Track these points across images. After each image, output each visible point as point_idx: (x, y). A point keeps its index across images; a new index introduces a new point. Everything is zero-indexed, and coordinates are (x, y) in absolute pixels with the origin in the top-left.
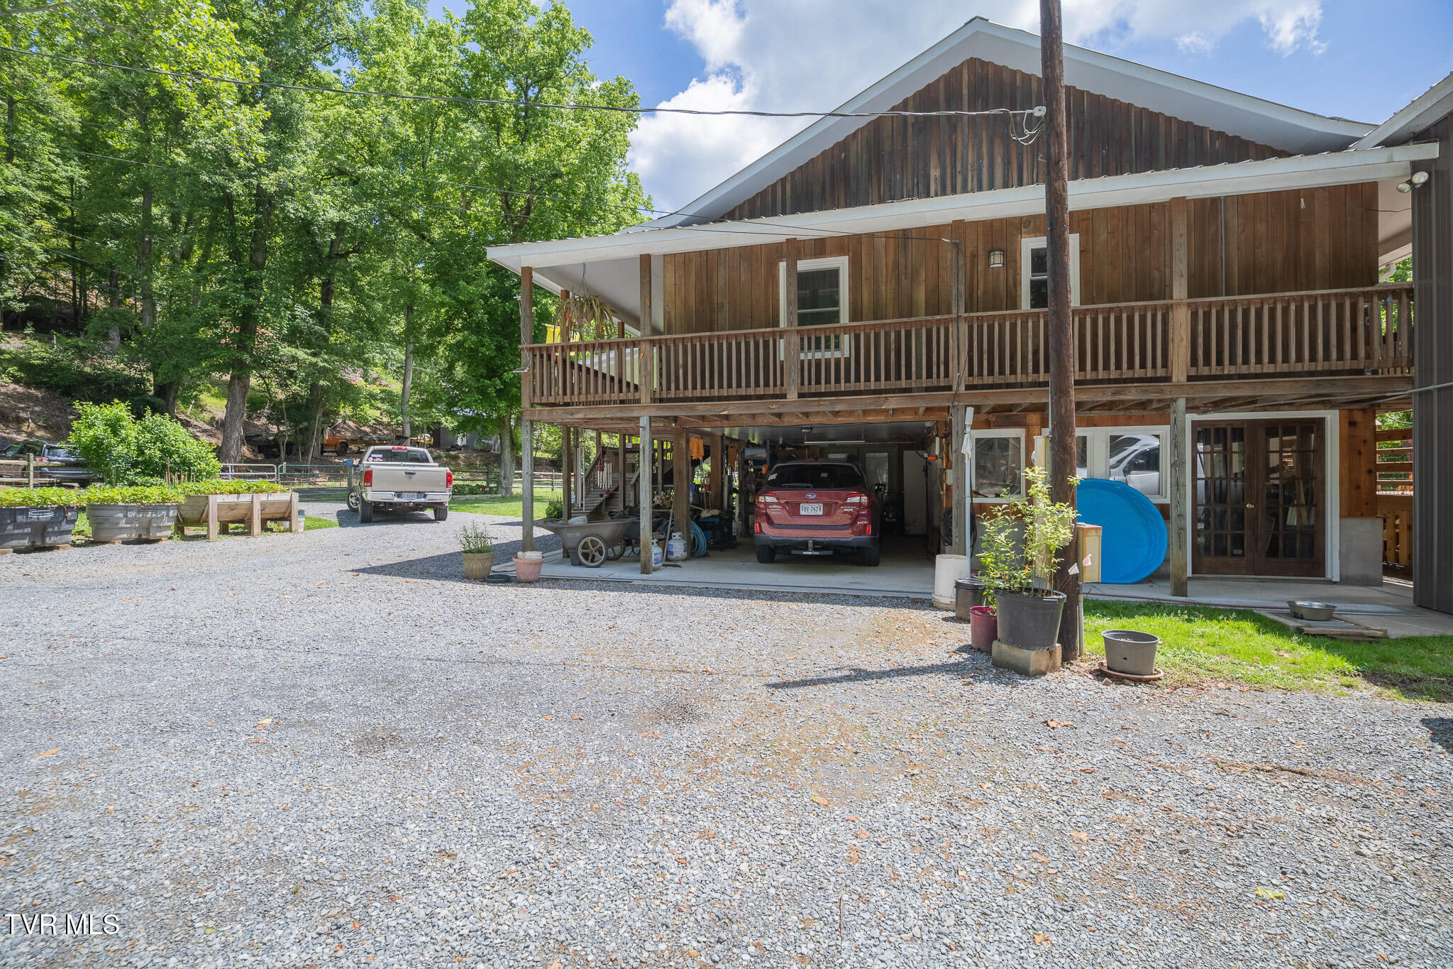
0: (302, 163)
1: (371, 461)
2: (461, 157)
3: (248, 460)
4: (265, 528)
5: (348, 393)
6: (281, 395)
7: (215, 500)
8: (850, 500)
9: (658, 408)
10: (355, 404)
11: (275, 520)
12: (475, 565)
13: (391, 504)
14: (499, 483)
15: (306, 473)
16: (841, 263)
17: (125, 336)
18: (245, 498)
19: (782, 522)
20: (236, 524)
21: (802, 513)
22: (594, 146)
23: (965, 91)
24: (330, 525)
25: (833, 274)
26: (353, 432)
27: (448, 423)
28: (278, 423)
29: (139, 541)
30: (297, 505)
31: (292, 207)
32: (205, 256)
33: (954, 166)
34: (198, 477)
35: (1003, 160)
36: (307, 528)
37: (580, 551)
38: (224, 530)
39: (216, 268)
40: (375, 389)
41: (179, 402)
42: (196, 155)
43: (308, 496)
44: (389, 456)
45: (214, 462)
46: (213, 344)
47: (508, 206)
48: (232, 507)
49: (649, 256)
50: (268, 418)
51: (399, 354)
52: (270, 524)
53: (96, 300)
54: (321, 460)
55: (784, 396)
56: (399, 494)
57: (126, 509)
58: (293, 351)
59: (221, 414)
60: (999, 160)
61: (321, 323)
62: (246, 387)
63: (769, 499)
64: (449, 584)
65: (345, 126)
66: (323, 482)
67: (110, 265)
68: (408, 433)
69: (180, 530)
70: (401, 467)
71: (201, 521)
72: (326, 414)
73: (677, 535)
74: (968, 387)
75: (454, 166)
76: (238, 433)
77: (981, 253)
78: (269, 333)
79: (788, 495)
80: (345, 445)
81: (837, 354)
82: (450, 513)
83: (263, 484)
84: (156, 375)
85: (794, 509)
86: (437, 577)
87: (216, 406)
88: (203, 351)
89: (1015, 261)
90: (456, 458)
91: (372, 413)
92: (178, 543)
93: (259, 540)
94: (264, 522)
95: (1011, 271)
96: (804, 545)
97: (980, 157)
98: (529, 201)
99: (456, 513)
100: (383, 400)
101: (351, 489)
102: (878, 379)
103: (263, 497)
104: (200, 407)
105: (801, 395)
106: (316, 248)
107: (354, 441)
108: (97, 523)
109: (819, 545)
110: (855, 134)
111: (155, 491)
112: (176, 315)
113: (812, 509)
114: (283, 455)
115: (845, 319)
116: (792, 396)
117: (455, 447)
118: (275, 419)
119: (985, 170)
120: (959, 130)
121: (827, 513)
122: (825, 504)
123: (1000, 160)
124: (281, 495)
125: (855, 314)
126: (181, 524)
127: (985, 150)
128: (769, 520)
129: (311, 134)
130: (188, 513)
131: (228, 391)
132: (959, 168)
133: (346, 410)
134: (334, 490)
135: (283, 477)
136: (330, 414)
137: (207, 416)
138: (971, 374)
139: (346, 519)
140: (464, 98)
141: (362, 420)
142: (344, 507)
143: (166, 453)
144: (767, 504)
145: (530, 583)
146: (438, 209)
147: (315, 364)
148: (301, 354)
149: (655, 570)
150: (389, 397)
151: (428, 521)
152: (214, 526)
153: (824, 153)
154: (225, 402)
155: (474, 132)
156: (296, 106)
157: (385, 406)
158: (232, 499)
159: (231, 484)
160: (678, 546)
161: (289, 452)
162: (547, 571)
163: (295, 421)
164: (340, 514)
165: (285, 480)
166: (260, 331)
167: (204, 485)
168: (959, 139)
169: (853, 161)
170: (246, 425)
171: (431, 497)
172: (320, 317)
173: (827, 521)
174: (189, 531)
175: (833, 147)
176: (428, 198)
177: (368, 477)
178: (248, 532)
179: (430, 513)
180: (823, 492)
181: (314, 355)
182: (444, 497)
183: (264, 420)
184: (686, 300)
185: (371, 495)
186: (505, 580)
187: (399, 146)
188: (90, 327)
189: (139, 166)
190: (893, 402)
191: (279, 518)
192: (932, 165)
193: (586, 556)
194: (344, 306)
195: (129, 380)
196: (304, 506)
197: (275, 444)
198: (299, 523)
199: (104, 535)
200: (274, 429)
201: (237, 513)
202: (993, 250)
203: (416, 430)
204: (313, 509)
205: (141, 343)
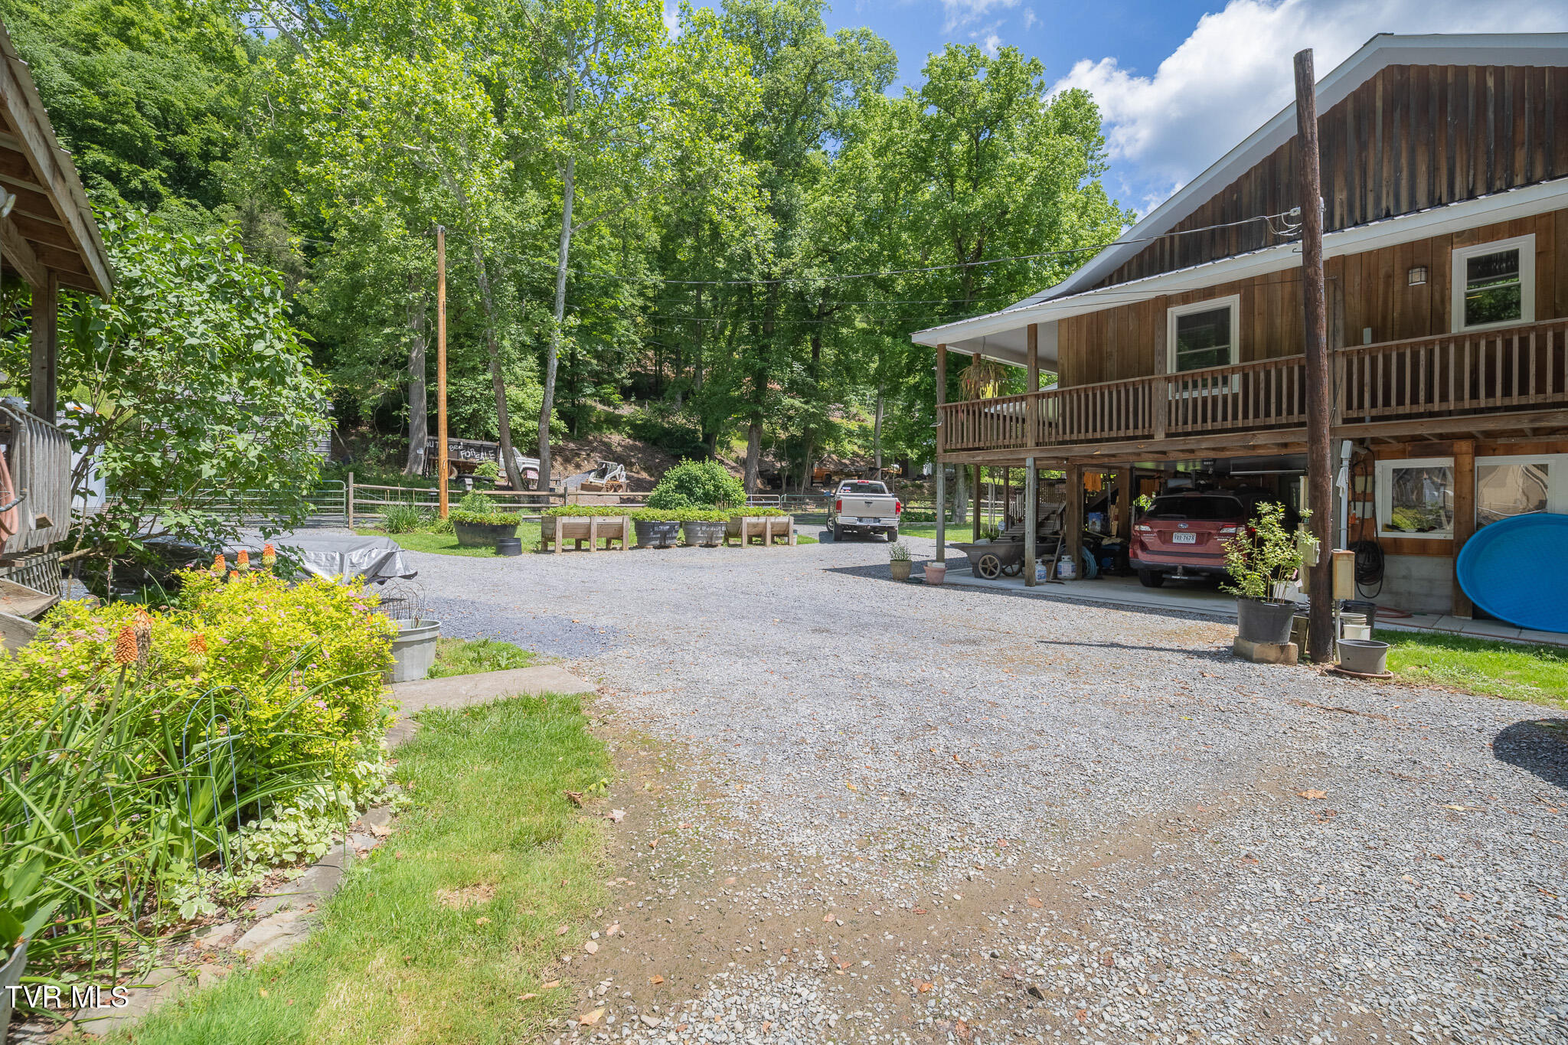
0: (800, 244)
1: (843, 494)
2: (919, 218)
3: (761, 491)
4: (773, 542)
5: (831, 430)
6: (783, 435)
7: (747, 520)
8: (1225, 531)
9: (1042, 451)
10: (837, 441)
11: (779, 536)
12: (898, 570)
13: (856, 527)
14: (953, 511)
15: (800, 502)
16: (1233, 302)
17: (685, 398)
18: (762, 520)
19: (1156, 548)
20: (758, 537)
21: (1175, 541)
22: (1041, 180)
23: (1379, 104)
24: (814, 542)
25: (1225, 312)
26: (836, 464)
27: (913, 455)
28: (781, 460)
29: (707, 546)
30: (793, 527)
31: (792, 284)
32: (733, 332)
33: (1364, 186)
34: (734, 504)
35: (1428, 167)
36: (799, 543)
37: (980, 566)
38: (750, 542)
39: (742, 340)
40: (853, 426)
41: (718, 448)
42: (730, 260)
43: (800, 520)
44: (855, 488)
45: (743, 494)
46: (739, 399)
47: (961, 251)
48: (755, 525)
49: (1036, 325)
50: (775, 456)
51: (872, 392)
52: (776, 539)
53: (668, 371)
54: (811, 491)
55: (1151, 437)
56: (860, 519)
57: (702, 525)
58: (792, 401)
59: (743, 454)
60: (1422, 168)
61: (811, 375)
62: (760, 432)
63: (1144, 528)
64: (880, 581)
65: (829, 210)
66: (812, 509)
67: (677, 345)
68: (879, 465)
69: (726, 540)
70: (861, 498)
71: (738, 535)
72: (815, 451)
73: (1066, 558)
74: (1346, 421)
75: (914, 227)
76: (755, 469)
77: (1398, 271)
78: (777, 387)
79: (1161, 524)
80: (829, 477)
81: (1226, 391)
82: (899, 536)
83: (772, 509)
84: (704, 427)
85: (1165, 537)
86: (874, 577)
87: (740, 447)
88: (732, 405)
89: (1443, 276)
90: (921, 487)
91: (849, 448)
92: (725, 548)
93: (770, 549)
94: (773, 536)
95: (1437, 287)
96: (1173, 570)
97: (1398, 170)
98: (980, 243)
99: (906, 537)
100: (859, 436)
101: (829, 515)
102: (1246, 416)
103: (773, 519)
104: (730, 449)
105: (1168, 435)
106: (807, 313)
107: (836, 473)
108: (687, 534)
109: (1188, 571)
110: (1248, 175)
111: (715, 513)
112: (715, 379)
113: (1184, 538)
114: (784, 486)
115: (1235, 359)
116: (1160, 436)
117: (922, 477)
118: (779, 457)
119: (1404, 183)
120: (1371, 145)
121: (1199, 542)
122: (1198, 534)
123: (1424, 168)
124: (784, 518)
125: (1247, 353)
126: (728, 535)
127: (1404, 161)
128: (1144, 547)
129: (805, 224)
130: (732, 530)
131: (749, 435)
132: (1370, 185)
133: (829, 446)
134: (819, 516)
135: (784, 505)
136: (818, 450)
137: (733, 455)
138: (1349, 407)
139: (824, 538)
140: (921, 162)
141: (842, 455)
142: (824, 529)
143: (717, 487)
144: (1141, 532)
145: (935, 585)
146: (900, 265)
147: (807, 411)
148: (797, 403)
149: (1038, 584)
150: (864, 433)
151: (884, 541)
152: (745, 538)
153: (1214, 198)
154: (746, 444)
155: (930, 190)
156: (794, 201)
157: (860, 442)
158: (754, 520)
159: (754, 509)
160: (1066, 567)
161: (788, 484)
162: (947, 579)
163: (792, 458)
164: (821, 534)
165: (786, 507)
166: (769, 386)
167: (740, 510)
168: (1372, 155)
169: (1245, 200)
170: (760, 462)
171: (885, 522)
172: (811, 370)
173: (1199, 549)
174: (732, 541)
175: (1224, 192)
176: (893, 258)
177: (839, 505)
178: (763, 543)
179: (885, 536)
180: (1194, 522)
181: (806, 403)
182: (894, 522)
183: (771, 458)
184: (1078, 353)
185: (841, 519)
186: (919, 582)
187: (870, 217)
188: (666, 395)
189: (694, 269)
190: (1261, 438)
191: (782, 534)
192: (1337, 189)
193: (985, 570)
194: (829, 353)
195: (689, 430)
196: (797, 527)
197: (779, 477)
198: (794, 538)
199: (691, 541)
200: (778, 465)
201: (758, 530)
202: (1413, 267)
203: (886, 461)
204: (804, 530)
205: (695, 403)
